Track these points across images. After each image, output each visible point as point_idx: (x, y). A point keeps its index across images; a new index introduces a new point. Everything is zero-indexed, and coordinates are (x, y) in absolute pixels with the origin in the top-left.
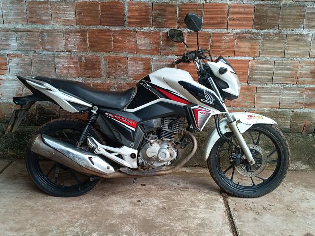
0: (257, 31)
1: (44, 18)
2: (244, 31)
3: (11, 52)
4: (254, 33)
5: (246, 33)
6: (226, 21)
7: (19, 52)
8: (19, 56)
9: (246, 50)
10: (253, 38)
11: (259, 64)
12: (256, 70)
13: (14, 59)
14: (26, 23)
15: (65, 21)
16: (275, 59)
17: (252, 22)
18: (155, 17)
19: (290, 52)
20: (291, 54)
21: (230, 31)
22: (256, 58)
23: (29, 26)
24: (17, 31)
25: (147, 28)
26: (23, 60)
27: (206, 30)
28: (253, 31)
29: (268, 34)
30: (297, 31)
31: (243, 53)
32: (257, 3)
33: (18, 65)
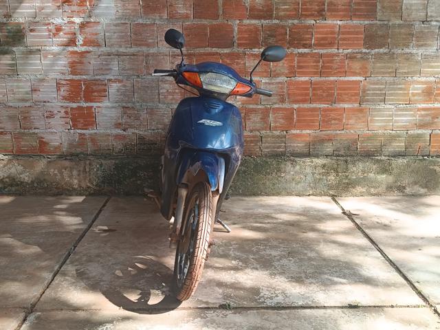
0: (367, 51)
1: (150, 41)
2: (355, 51)
3: (112, 78)
4: (365, 53)
5: (357, 53)
6: (337, 42)
7: (120, 78)
8: (120, 81)
9: (357, 71)
10: (364, 57)
11: (374, 84)
12: (368, 90)
13: (114, 85)
14: (130, 46)
16: (387, 78)
17: (363, 42)
18: (265, 38)
19: (402, 71)
20: (402, 73)
21: (341, 51)
22: (367, 79)
23: (134, 50)
24: (118, 55)
25: (257, 50)
26: (125, 86)
27: (316, 51)
28: (364, 51)
29: (378, 53)
30: (407, 50)
31: (355, 74)
32: (366, 22)
33: (118, 91)
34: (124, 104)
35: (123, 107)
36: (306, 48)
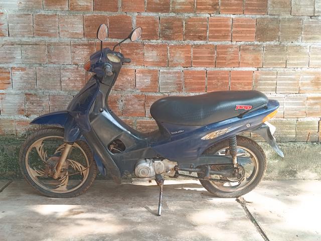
0: (259, 43)
1: (51, 31)
2: (247, 43)
3: (15, 66)
4: (257, 45)
5: (249, 45)
6: (230, 34)
7: (23, 66)
8: (23, 69)
9: (250, 62)
10: (256, 49)
11: (266, 74)
12: (260, 80)
13: (17, 73)
14: (32, 36)
15: (72, 34)
16: (278, 69)
17: (255, 35)
18: (162, 30)
19: (291, 62)
20: (292, 64)
21: (234, 43)
22: (259, 69)
23: (36, 39)
24: (21, 44)
25: (154, 41)
26: (27, 74)
27: (211, 43)
28: (256, 43)
29: (269, 45)
30: (296, 43)
31: (248, 65)
32: (258, 16)
33: (21, 79)
34: (27, 91)
35: (26, 94)
36: (201, 40)
